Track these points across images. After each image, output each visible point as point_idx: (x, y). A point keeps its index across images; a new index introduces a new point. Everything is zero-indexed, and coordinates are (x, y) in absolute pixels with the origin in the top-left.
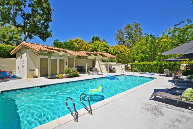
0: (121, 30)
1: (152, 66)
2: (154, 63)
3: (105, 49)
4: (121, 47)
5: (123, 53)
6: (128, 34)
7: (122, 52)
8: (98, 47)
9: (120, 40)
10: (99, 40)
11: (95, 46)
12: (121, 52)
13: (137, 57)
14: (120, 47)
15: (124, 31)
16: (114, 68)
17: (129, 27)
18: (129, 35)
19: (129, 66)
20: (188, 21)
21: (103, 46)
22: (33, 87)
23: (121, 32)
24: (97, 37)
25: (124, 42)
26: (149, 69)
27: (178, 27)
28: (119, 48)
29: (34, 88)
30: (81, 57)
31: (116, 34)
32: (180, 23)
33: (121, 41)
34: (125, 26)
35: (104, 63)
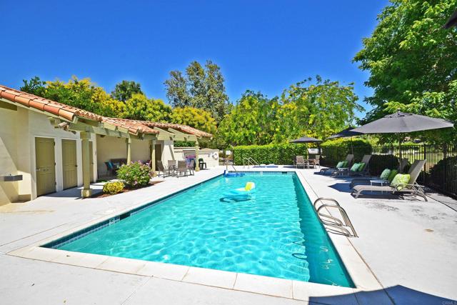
0: (180, 74)
1: (267, 152)
2: (271, 146)
3: (165, 115)
4: (198, 113)
5: (204, 127)
6: (196, 85)
7: (202, 125)
8: (145, 109)
9: (176, 97)
10: (141, 93)
11: (138, 109)
12: (199, 123)
13: (237, 134)
14: (196, 114)
15: (185, 77)
16: (201, 160)
17: (197, 69)
18: (197, 87)
19: (228, 153)
20: (318, 80)
21: (158, 107)
22: (107, 222)
23: (179, 77)
24: (134, 83)
25: (186, 102)
26: (262, 157)
27: (302, 86)
28: (194, 116)
29: (110, 223)
30: (143, 136)
31: (167, 82)
32: (305, 81)
33: (180, 97)
34: (189, 64)
35: (182, 150)
